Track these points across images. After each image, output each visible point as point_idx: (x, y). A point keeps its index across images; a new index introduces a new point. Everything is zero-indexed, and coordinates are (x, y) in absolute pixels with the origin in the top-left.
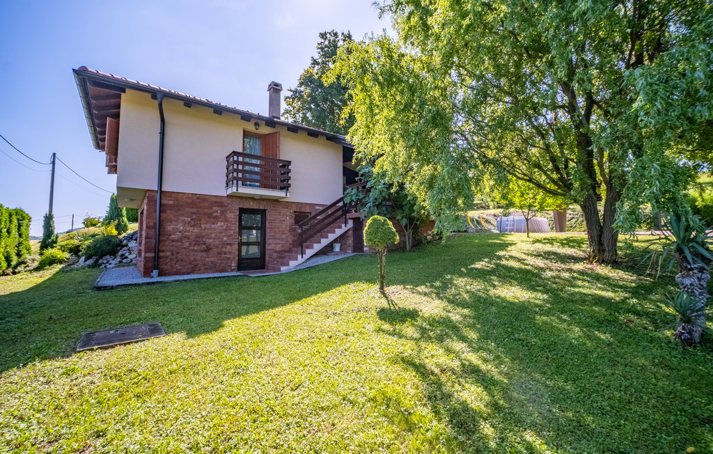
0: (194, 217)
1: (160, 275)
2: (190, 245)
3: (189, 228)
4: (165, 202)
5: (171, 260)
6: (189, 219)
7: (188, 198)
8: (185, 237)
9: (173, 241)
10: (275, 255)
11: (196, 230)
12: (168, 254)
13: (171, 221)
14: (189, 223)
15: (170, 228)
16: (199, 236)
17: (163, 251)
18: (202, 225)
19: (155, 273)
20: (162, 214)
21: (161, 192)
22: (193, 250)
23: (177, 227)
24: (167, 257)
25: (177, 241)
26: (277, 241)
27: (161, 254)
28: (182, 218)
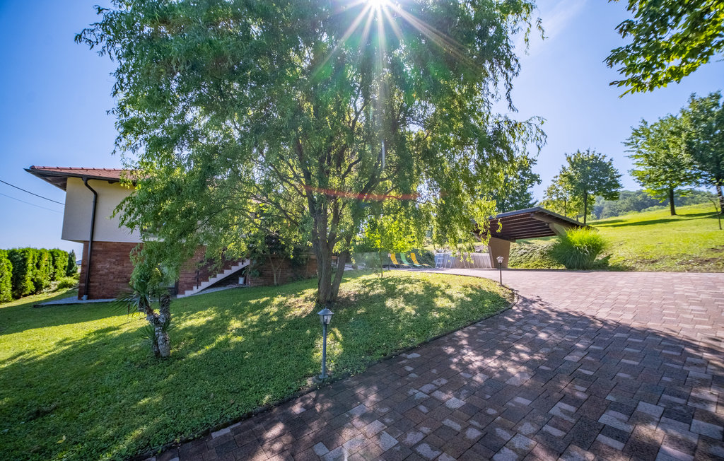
0: (118, 258)
1: (88, 298)
2: (114, 278)
3: (114, 266)
4: (96, 248)
5: (99, 288)
6: (114, 260)
7: (115, 245)
8: (111, 273)
9: (101, 275)
10: (185, 285)
11: (120, 268)
12: (97, 284)
13: (100, 262)
14: (114, 263)
15: (99, 266)
16: (121, 272)
17: (93, 282)
18: (125, 264)
19: (85, 297)
20: (92, 257)
21: (92, 242)
22: (117, 282)
23: (104, 266)
24: (96, 287)
25: (104, 275)
26: (187, 275)
27: (92, 284)
28: (109, 260)
